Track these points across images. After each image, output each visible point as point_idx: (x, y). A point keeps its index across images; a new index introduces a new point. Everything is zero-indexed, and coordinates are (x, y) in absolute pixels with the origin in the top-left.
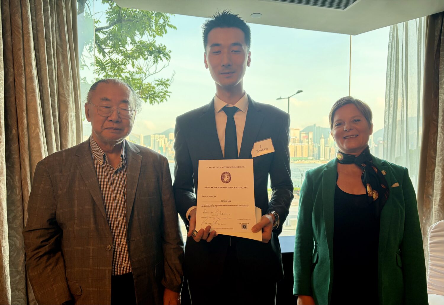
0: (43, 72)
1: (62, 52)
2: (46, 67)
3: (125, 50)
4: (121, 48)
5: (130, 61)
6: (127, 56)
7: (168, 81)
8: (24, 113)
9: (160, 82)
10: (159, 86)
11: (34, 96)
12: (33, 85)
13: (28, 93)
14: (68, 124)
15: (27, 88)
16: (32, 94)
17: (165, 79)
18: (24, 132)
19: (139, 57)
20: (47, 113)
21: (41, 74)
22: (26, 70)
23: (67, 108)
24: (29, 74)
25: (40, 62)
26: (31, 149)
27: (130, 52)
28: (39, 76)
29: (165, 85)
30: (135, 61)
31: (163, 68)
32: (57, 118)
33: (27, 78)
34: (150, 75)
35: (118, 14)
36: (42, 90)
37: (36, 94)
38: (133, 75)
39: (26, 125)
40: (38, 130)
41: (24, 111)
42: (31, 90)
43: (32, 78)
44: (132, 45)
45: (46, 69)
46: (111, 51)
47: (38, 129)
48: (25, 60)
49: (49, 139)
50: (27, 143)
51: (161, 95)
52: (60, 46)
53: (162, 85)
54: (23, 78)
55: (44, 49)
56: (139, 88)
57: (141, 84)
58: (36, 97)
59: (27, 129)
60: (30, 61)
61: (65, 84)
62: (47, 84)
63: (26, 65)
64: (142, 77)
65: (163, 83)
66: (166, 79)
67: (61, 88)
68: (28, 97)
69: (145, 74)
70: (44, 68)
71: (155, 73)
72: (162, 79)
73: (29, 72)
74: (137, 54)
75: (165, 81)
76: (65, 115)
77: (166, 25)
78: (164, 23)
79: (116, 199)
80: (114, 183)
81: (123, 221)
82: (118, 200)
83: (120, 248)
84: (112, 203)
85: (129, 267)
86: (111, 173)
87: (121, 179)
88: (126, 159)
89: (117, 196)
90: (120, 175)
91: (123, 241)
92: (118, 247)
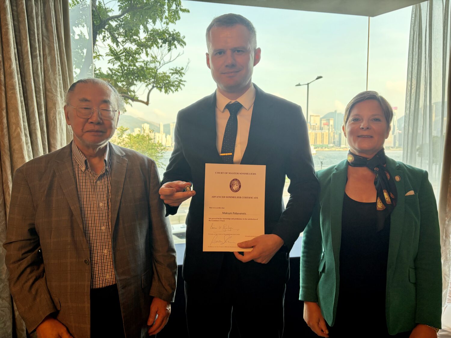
0: (26, 67)
1: (49, 44)
2: (29, 61)
3: (138, 39)
4: (135, 37)
5: (144, 50)
6: (141, 45)
7: (182, 69)
8: (3, 112)
9: (174, 71)
10: (174, 75)
11: (15, 94)
12: (12, 82)
13: (8, 89)
14: (55, 121)
15: (7, 85)
16: (12, 91)
17: (179, 68)
18: (3, 133)
19: (152, 45)
20: (31, 110)
21: (24, 69)
22: (5, 66)
23: (55, 104)
24: (8, 70)
25: (22, 55)
26: (12, 149)
27: (143, 40)
28: (22, 70)
29: (179, 74)
30: (148, 50)
31: (178, 56)
32: (44, 115)
33: (6, 74)
34: (164, 64)
35: (130, 2)
36: (26, 86)
37: (16, 91)
38: (148, 64)
39: (6, 125)
40: (19, 130)
41: (4, 110)
42: (10, 87)
43: (11, 74)
44: (145, 33)
45: (29, 63)
46: (124, 40)
47: (18, 128)
48: (4, 55)
49: (34, 138)
50: (8, 144)
51: (176, 84)
52: (46, 38)
53: (177, 73)
54: (2, 74)
55: (27, 42)
56: (154, 77)
57: (156, 73)
58: (17, 93)
59: (7, 129)
60: (9, 55)
61: (52, 79)
62: (30, 79)
63: (5, 60)
64: (156, 66)
65: (177, 72)
66: (181, 68)
67: (47, 84)
68: (7, 94)
69: (160, 63)
70: (27, 62)
71: (170, 62)
72: (177, 67)
73: (8, 68)
74: (149, 43)
75: (180, 70)
76: (52, 112)
77: (178, 10)
78: (177, 8)
79: (99, 207)
80: (97, 190)
81: (106, 230)
82: (101, 208)
83: (102, 260)
84: (95, 211)
85: (111, 279)
86: (94, 179)
87: (104, 186)
88: (111, 164)
89: (101, 203)
90: (103, 181)
91: (105, 252)
92: (100, 258)
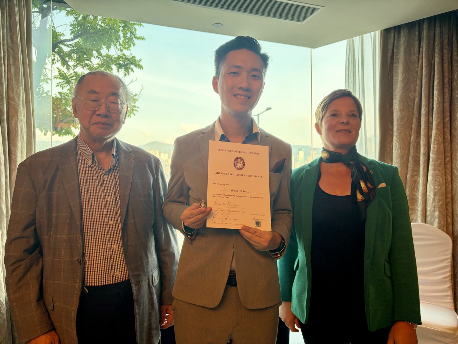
1: (13, 54)
4: (87, 62)
7: (136, 95)
52: (11, 49)
67: (10, 92)
77: (132, 37)
78: (131, 36)
79: (106, 202)
80: (105, 184)
81: (115, 225)
82: (109, 203)
83: (111, 255)
84: (102, 206)
85: (121, 276)
86: (101, 174)
87: (112, 180)
88: (118, 159)
89: (108, 198)
90: (110, 175)
91: (114, 247)
92: (109, 254)
